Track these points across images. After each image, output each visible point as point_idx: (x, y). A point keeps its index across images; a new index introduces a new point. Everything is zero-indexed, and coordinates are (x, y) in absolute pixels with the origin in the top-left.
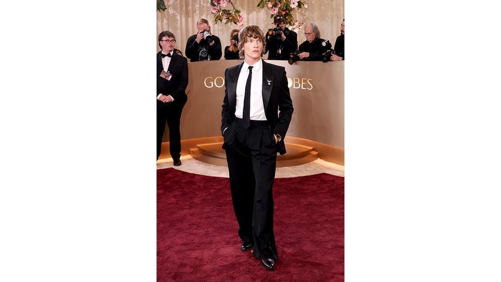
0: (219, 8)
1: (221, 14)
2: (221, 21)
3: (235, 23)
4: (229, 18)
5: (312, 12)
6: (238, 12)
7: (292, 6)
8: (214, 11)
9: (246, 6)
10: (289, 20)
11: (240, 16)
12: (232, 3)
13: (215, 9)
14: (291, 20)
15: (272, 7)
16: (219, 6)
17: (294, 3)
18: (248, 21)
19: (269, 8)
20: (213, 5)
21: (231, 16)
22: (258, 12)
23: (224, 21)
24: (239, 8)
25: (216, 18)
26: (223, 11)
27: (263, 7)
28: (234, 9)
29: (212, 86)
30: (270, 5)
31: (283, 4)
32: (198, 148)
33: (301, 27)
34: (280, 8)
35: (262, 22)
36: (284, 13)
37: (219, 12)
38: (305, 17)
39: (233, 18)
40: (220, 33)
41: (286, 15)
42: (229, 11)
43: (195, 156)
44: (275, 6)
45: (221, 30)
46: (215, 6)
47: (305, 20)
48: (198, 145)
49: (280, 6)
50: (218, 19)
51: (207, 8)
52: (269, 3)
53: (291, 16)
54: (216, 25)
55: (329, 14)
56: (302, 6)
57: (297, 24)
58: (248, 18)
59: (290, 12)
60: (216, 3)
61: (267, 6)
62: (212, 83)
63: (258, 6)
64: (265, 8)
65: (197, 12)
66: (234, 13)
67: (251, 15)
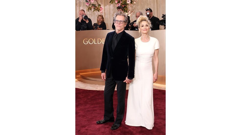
0: (90, 3)
1: (91, 7)
2: (91, 10)
3: (99, 11)
4: (95, 8)
5: (137, 6)
6: (100, 5)
7: (128, 3)
8: (87, 5)
9: (103, 2)
10: (126, 10)
11: (101, 8)
12: (96, 1)
13: (88, 4)
14: (127, 10)
15: (117, 3)
16: (90, 2)
17: (129, 1)
18: (105, 10)
19: (115, 4)
20: (87, 1)
21: (96, 8)
22: (110, 5)
23: (93, 10)
24: (100, 3)
25: (89, 9)
26: (92, 5)
27: (113, 3)
28: (98, 3)
29: (87, 43)
30: (116, 2)
31: (123, 2)
32: (81, 75)
33: (132, 13)
34: (121, 3)
35: (112, 11)
36: (123, 6)
37: (90, 5)
38: (133, 8)
39: (97, 8)
40: (90, 16)
41: (125, 7)
42: (95, 5)
43: (79, 79)
44: (119, 2)
45: (91, 14)
46: (88, 2)
47: (133, 10)
48: (80, 74)
49: (121, 2)
50: (90, 9)
51: (83, 3)
52: (116, 1)
53: (127, 7)
54: (88, 12)
55: (146, 7)
56: (133, 2)
57: (130, 12)
58: (105, 8)
59: (126, 6)
60: (88, 1)
61: (115, 2)
62: (87, 42)
63: (110, 2)
64: (114, 3)
65: (78, 5)
66: (98, 6)
67: (106, 7)
